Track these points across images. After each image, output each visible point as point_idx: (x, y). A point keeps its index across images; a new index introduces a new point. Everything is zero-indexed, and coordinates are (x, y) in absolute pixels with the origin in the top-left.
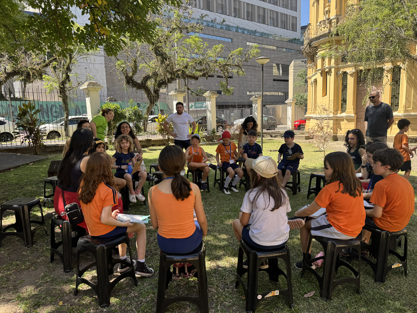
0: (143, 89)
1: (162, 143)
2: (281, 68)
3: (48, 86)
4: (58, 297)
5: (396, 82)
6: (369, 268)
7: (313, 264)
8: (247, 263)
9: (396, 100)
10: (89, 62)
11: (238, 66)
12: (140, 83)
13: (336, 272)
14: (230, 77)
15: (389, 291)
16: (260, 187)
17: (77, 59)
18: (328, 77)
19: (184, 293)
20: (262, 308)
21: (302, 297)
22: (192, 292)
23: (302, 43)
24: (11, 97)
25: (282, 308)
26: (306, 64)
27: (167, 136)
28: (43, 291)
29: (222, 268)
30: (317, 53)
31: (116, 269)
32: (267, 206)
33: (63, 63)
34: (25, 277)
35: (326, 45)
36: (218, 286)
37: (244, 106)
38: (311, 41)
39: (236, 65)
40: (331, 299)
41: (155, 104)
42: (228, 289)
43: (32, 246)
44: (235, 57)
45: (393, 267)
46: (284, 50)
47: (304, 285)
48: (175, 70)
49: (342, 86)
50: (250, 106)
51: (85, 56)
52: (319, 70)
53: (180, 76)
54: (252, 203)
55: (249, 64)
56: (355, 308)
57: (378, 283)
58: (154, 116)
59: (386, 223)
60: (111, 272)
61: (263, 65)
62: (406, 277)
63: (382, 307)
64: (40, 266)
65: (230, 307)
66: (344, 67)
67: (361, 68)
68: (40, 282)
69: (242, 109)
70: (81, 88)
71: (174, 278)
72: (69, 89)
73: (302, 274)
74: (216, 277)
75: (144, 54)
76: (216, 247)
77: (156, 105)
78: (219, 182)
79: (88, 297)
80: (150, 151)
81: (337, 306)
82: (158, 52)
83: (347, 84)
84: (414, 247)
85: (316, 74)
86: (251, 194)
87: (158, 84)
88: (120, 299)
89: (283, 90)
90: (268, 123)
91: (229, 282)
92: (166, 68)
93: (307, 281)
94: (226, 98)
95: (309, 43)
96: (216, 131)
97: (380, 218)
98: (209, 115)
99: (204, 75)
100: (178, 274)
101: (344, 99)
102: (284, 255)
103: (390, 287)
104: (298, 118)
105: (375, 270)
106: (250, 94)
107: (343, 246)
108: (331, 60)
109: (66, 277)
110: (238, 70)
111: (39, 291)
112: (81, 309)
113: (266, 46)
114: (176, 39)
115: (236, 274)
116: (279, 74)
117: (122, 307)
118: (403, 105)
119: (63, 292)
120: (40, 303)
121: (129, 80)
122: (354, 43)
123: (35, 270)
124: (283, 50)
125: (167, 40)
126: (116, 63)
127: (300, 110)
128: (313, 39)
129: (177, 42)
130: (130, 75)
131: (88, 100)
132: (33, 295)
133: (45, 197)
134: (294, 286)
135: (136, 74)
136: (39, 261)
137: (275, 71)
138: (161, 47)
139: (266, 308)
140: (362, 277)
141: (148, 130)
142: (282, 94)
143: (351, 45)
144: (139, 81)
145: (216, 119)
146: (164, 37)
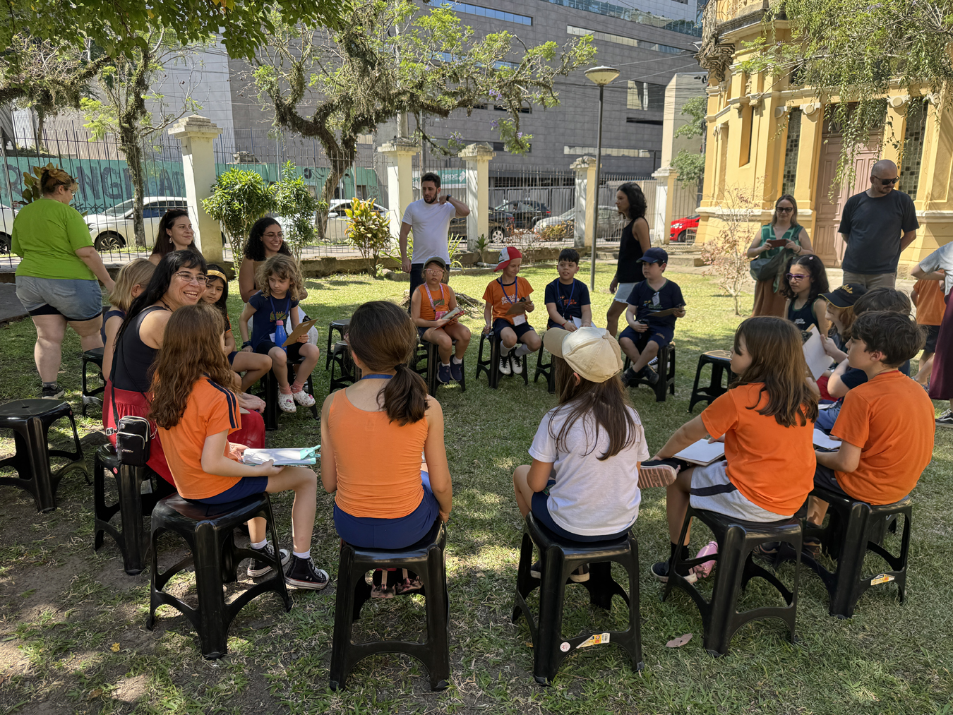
0: (318, 137)
1: (361, 268)
2: (646, 92)
3: (92, 125)
4: (110, 632)
5: (914, 134)
6: (818, 582)
7: (691, 570)
8: (541, 567)
9: (911, 178)
10: (190, 66)
11: (545, 86)
12: (311, 120)
13: (744, 588)
14: (526, 111)
15: (861, 636)
16: (578, 403)
17: (163, 60)
18: (756, 118)
19: (396, 631)
20: (570, 671)
21: (663, 648)
22: (413, 629)
23: (699, 34)
24: (8, 148)
25: (616, 672)
26: (706, 85)
27: (372, 251)
28: (75, 619)
29: (484, 572)
30: (732, 59)
31: (243, 570)
32: (590, 448)
33: (130, 69)
34: (36, 583)
35: (756, 41)
36: (472, 616)
37: (555, 182)
38: (721, 29)
39: (538, 84)
40: (727, 654)
41: (346, 172)
42: (496, 622)
43: (54, 510)
44: (537, 64)
45: (873, 583)
46: (656, 47)
47: (669, 617)
48: (392, 92)
49: (788, 141)
50: (570, 182)
51: (180, 53)
52: (735, 101)
53: (405, 107)
54: (558, 439)
55: (571, 79)
56: (781, 675)
57: (836, 618)
58: (343, 202)
59: (865, 486)
60: (231, 578)
61: (601, 86)
62: (901, 605)
63: (841, 674)
64: (71, 557)
65: (497, 665)
66: (793, 97)
67: (835, 99)
68: (71, 595)
69: (550, 188)
70: (171, 132)
71: (374, 594)
72: (145, 132)
73: (666, 595)
74: (470, 594)
75: (320, 50)
76: (474, 524)
77: (347, 175)
78: (488, 367)
79: (177, 635)
80: (332, 287)
81: (739, 669)
82: (355, 48)
83: (798, 136)
84: (924, 534)
85: (728, 110)
86: (556, 418)
87: (352, 125)
88: (250, 641)
89: (649, 145)
90: (609, 223)
91: (498, 608)
92: (373, 87)
93: (675, 608)
94: (514, 161)
95: (713, 36)
96: (487, 240)
97: (853, 474)
98: (471, 202)
99: (463, 104)
100: (386, 587)
101: (789, 172)
102: (625, 555)
103: (864, 628)
104: (681, 214)
105: (832, 588)
106: (572, 152)
107: (761, 536)
108: (763, 79)
109: (130, 586)
110: (545, 93)
111: (68, 617)
112: (162, 662)
113: (614, 39)
114: (399, 15)
115: (515, 587)
116: (642, 106)
117: (254, 660)
118: (926, 193)
119: (121, 621)
120: (69, 646)
121: (286, 114)
122: (821, 38)
123: (59, 566)
124: (653, 48)
125: (376, 18)
126: (254, 73)
127: (687, 194)
128: (724, 24)
129: (400, 24)
130: (286, 103)
131: (187, 161)
132: (55, 627)
133: (85, 393)
134: (646, 621)
135: (300, 99)
136: (69, 546)
137: (632, 100)
138: (361, 35)
139: (579, 670)
140: (800, 603)
141: (327, 235)
142: (647, 155)
143: (814, 43)
144: (309, 118)
145: (487, 212)
146: (368, 10)
